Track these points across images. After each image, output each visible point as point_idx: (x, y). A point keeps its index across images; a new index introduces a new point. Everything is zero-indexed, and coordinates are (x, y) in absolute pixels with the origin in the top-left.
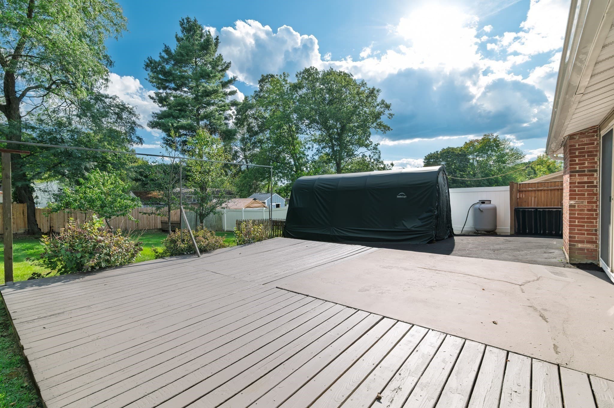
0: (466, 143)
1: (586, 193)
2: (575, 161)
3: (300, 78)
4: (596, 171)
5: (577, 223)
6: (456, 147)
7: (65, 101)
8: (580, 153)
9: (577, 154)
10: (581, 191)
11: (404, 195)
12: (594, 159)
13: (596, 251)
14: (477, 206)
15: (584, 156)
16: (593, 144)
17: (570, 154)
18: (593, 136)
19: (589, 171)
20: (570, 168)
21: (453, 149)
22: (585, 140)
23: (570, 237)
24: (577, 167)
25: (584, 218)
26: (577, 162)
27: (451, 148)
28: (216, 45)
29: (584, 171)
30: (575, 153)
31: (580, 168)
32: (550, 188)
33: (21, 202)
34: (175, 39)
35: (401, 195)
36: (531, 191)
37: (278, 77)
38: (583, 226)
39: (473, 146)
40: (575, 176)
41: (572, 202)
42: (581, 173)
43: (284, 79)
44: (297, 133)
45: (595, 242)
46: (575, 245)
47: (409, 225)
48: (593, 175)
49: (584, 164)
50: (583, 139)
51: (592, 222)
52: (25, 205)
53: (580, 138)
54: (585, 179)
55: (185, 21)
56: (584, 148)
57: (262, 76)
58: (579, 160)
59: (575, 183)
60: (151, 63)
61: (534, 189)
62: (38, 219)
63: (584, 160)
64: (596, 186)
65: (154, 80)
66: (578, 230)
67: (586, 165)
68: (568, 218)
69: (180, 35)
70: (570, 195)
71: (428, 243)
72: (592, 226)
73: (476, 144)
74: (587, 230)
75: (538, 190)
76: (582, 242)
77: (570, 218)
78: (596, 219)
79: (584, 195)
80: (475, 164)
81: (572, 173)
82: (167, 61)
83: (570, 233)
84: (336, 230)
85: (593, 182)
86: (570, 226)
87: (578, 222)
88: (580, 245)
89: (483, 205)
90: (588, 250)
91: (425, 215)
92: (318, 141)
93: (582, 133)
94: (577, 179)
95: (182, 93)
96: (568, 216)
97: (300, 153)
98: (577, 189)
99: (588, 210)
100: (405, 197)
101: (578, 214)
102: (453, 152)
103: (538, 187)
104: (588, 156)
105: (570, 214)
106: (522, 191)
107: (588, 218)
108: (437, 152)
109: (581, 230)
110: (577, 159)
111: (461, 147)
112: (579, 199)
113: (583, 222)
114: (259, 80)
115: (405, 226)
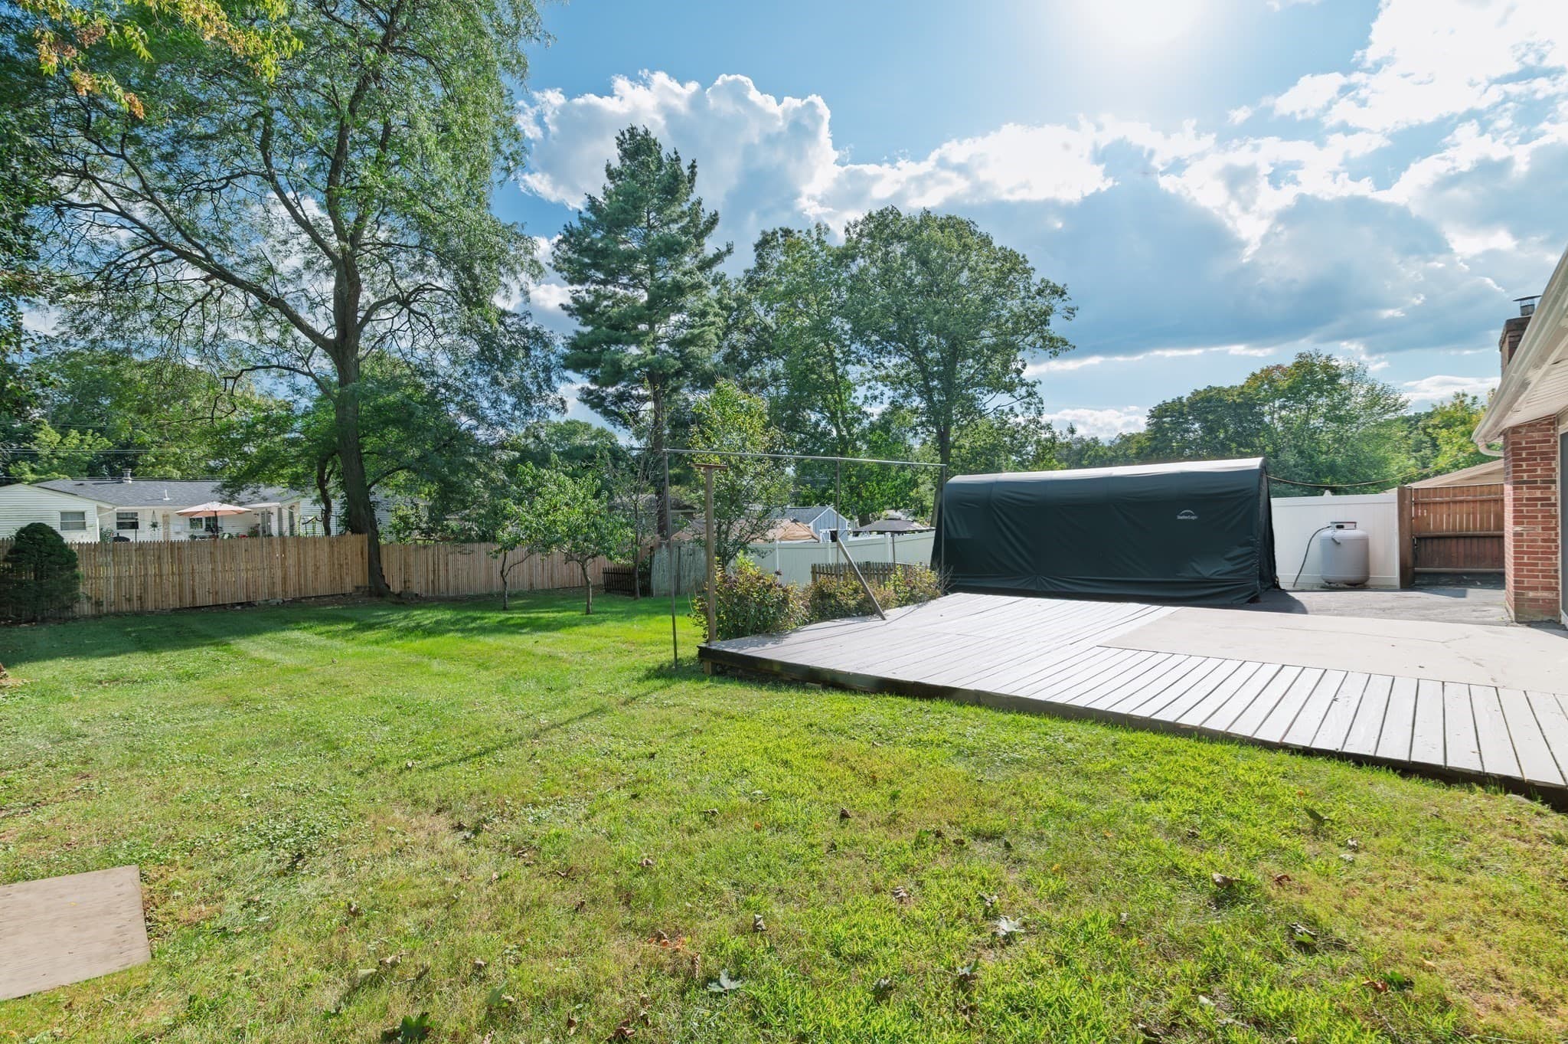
0: (1254, 374)
1: (1540, 515)
2: (1521, 466)
3: (855, 236)
4: (1554, 482)
5: (1526, 561)
6: (1226, 386)
7: (409, 320)
8: (1528, 454)
9: (1524, 455)
10: (1532, 511)
11: (1191, 515)
12: (1550, 464)
13: (1557, 601)
14: (1328, 533)
15: (1535, 459)
16: (1549, 441)
17: (1514, 455)
18: (1549, 430)
19: (1544, 482)
20: (1514, 477)
21: (1220, 390)
22: (1536, 436)
23: (1516, 582)
24: (1525, 476)
25: (1537, 553)
26: (1524, 467)
27: (1215, 388)
28: (692, 179)
29: (1536, 482)
30: (1521, 455)
31: (1529, 477)
32: (1478, 498)
33: (356, 530)
34: (605, 174)
35: (1186, 514)
36: (1442, 503)
37: (803, 236)
38: (1536, 565)
39: (1272, 381)
40: (1522, 488)
41: (1519, 529)
42: (1531, 484)
43: (818, 239)
44: (847, 362)
45: (1556, 589)
46: (1523, 594)
47: (1208, 570)
48: (1549, 488)
49: (1535, 470)
50: (1534, 434)
51: (1551, 559)
52: (366, 536)
53: (1528, 432)
54: (1538, 494)
55: (627, 136)
56: (1535, 448)
57: (764, 233)
58: (1527, 465)
59: (1521, 499)
60: (571, 235)
61: (1447, 499)
62: (384, 566)
63: (1534, 465)
64: (1555, 505)
65: (566, 266)
66: (1528, 571)
67: (1539, 472)
68: (1512, 553)
69: (616, 164)
70: (1515, 517)
71: (1249, 602)
72: (1550, 565)
73: (1276, 375)
74: (1541, 571)
75: (1455, 502)
76: (1535, 589)
77: (1515, 552)
78: (1555, 553)
79: (1536, 517)
80: (1279, 427)
81: (1518, 484)
82: (595, 227)
83: (1515, 576)
84: (1048, 582)
85: (1549, 499)
86: (1515, 564)
87: (1529, 558)
88: (1531, 594)
89: (1340, 532)
90: (1544, 600)
91: (1238, 551)
92: (894, 382)
93: (1531, 425)
94: (1525, 493)
95: (617, 290)
96: (1512, 549)
97: (854, 408)
98: (1525, 509)
99: (1544, 541)
100: (1193, 518)
101: (1528, 547)
102: (1221, 400)
103: (1455, 496)
104: (1542, 459)
105: (1515, 546)
106: (1423, 504)
107: (1542, 553)
108: (1180, 399)
109: (1532, 571)
110: (1524, 464)
111: (1243, 387)
112: (1528, 523)
113: (1535, 559)
114: (756, 242)
115: (1198, 572)
